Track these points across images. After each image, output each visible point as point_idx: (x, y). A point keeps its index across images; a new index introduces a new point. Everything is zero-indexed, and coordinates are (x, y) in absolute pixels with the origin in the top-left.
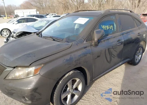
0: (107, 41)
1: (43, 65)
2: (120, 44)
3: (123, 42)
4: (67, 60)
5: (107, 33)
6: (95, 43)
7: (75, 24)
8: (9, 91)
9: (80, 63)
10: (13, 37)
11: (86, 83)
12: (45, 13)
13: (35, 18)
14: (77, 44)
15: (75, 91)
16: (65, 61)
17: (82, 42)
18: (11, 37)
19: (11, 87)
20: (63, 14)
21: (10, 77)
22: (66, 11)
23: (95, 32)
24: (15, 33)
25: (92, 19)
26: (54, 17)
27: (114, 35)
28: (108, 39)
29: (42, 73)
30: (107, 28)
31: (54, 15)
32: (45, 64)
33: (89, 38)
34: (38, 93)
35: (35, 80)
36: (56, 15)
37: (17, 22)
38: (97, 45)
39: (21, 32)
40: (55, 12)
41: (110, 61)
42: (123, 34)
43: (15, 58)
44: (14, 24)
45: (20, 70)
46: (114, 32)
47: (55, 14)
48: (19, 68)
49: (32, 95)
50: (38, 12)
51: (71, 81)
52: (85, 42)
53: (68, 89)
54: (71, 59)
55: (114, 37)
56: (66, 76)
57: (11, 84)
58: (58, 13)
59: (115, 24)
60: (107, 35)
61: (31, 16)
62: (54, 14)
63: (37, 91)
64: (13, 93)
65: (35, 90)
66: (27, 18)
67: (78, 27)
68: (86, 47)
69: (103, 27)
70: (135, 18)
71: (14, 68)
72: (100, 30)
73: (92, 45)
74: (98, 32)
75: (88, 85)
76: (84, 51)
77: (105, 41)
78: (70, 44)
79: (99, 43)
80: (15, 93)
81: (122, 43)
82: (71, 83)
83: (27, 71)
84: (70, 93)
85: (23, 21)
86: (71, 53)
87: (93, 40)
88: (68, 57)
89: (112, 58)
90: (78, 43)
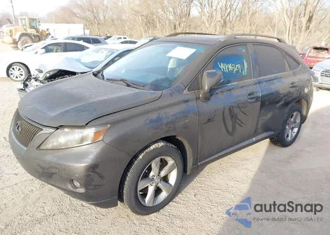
0: (228, 92)
1: (109, 126)
2: (253, 100)
3: (259, 97)
4: (152, 121)
5: (228, 78)
6: (205, 93)
7: (170, 58)
8: (46, 171)
9: (175, 129)
10: (36, 79)
11: (185, 170)
12: (101, 34)
13: (81, 43)
14: (171, 94)
15: (162, 182)
16: (147, 122)
17: (180, 91)
18: (33, 80)
19: (50, 163)
20: (142, 37)
21: (49, 145)
22: (150, 32)
23: (205, 73)
24: (41, 71)
25: (202, 50)
26: (122, 43)
27: (242, 83)
28: (230, 90)
29: (108, 140)
30: (228, 68)
31: (123, 40)
32: (114, 124)
33: (195, 84)
34: (98, 174)
35: (94, 150)
36: (128, 39)
37: (44, 50)
38: (209, 100)
39: (54, 70)
40: (124, 33)
41: (233, 130)
42: (260, 83)
43: (59, 112)
44: (36, 53)
45: (68, 133)
46: (242, 78)
47: (124, 38)
48: (66, 130)
49: (88, 176)
50: (87, 32)
51: (158, 159)
52: (186, 91)
53: (152, 174)
54: (159, 119)
55: (242, 87)
56: (152, 148)
57: (49, 158)
58: (131, 36)
59: (246, 62)
60: (229, 82)
61: (73, 39)
62: (122, 37)
63: (97, 170)
64: (53, 174)
65: (93, 168)
66: (65, 44)
67: (175, 66)
68: (187, 101)
69: (222, 66)
70: (287, 54)
71: (57, 128)
72: (214, 71)
73: (199, 98)
74: (210, 75)
75: (188, 173)
76: (183, 107)
77: (225, 93)
78: (159, 93)
79: (211, 95)
80: (56, 173)
81: (257, 99)
82: (158, 165)
83: (81, 135)
84: (154, 184)
85: (55, 48)
86: (160, 108)
87: (202, 88)
88: (154, 116)
89: (237, 126)
90: (174, 93)
